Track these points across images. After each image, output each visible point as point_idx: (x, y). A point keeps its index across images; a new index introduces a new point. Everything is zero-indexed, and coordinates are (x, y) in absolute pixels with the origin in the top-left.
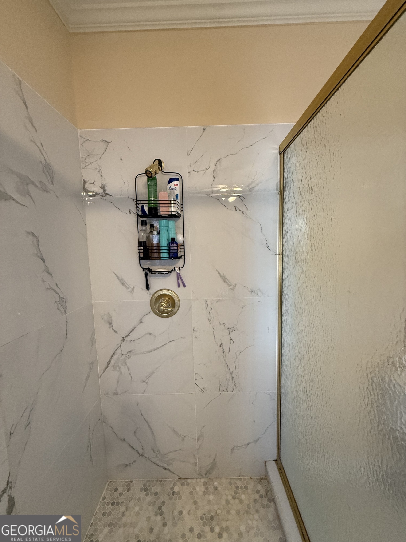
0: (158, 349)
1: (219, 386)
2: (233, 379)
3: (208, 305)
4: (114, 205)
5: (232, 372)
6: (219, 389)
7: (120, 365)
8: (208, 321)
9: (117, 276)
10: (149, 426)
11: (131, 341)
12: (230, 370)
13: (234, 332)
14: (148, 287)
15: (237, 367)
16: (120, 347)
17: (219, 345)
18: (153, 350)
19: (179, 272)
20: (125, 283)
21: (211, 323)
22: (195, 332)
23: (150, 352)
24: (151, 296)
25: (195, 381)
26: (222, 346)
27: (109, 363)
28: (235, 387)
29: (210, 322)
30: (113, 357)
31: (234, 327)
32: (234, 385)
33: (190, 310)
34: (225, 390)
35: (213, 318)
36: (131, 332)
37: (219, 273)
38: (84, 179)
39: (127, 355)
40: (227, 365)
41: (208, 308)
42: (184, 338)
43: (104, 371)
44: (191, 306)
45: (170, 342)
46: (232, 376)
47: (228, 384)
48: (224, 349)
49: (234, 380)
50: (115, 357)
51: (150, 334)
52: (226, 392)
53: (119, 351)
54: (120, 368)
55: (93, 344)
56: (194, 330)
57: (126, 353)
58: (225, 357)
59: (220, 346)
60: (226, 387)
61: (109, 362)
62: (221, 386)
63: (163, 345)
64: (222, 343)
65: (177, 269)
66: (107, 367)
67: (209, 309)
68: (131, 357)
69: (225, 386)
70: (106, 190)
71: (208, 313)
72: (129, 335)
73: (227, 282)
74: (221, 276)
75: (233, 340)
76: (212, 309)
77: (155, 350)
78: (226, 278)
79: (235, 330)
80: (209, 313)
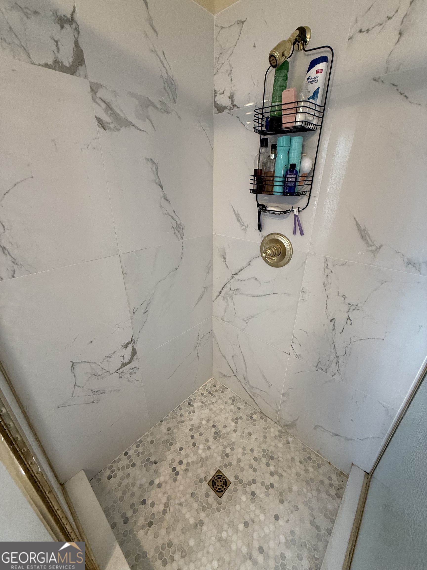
0: (261, 296)
1: (318, 362)
2: (338, 364)
4: (240, 120)
6: (317, 365)
7: (228, 298)
8: (323, 285)
9: (234, 211)
10: (243, 357)
11: (239, 280)
12: (336, 353)
13: (356, 311)
14: (260, 228)
15: (348, 353)
16: (229, 282)
17: (330, 318)
18: (256, 296)
19: (297, 214)
20: (240, 220)
22: (303, 293)
23: (253, 296)
25: (292, 344)
26: (333, 321)
27: (221, 293)
28: (337, 373)
29: (325, 288)
30: (223, 289)
31: (358, 305)
32: (338, 371)
33: (302, 265)
34: (324, 370)
35: (331, 284)
36: (240, 271)
37: (357, 224)
38: (216, 90)
39: (234, 292)
40: (334, 345)
41: (326, 269)
42: (289, 295)
43: (216, 298)
44: (305, 261)
45: (274, 294)
46: (337, 360)
47: (329, 366)
48: (335, 326)
50: (225, 290)
51: (256, 279)
52: (324, 372)
53: (228, 285)
54: (227, 300)
55: (208, 272)
56: (303, 290)
57: (233, 290)
58: (333, 335)
59: (331, 321)
60: (326, 367)
61: (220, 291)
63: (266, 295)
64: (334, 318)
65: (295, 210)
66: (219, 296)
67: (328, 271)
68: (237, 294)
70: (234, 100)
71: (325, 276)
72: (238, 273)
73: (366, 240)
74: (359, 229)
75: (351, 321)
76: (332, 272)
77: (258, 296)
78: (367, 234)
79: (358, 310)
80: (327, 276)
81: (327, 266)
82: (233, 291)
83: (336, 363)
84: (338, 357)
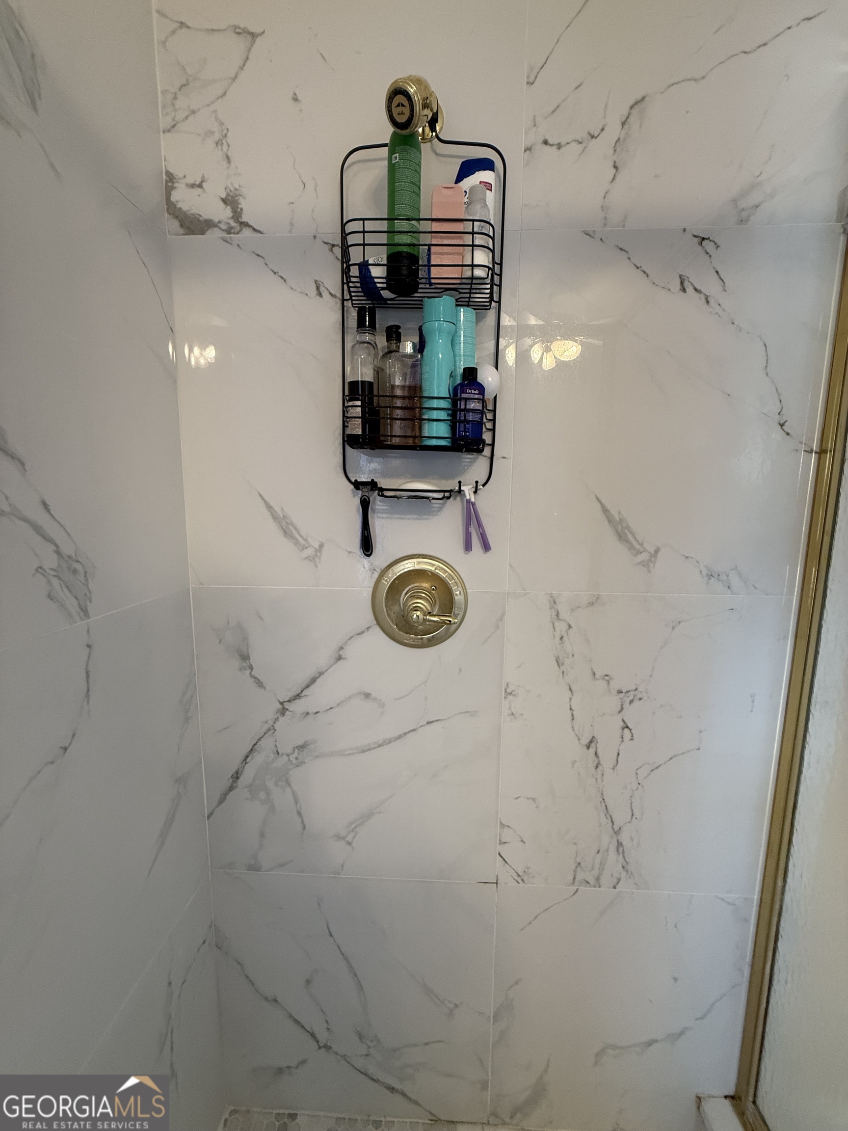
0: (390, 742)
1: (574, 868)
2: (621, 850)
3: (558, 613)
4: (266, 264)
5: (620, 829)
6: (574, 878)
7: (270, 784)
8: (556, 664)
9: (269, 507)
10: (350, 967)
11: (308, 713)
12: (613, 823)
13: (637, 703)
14: (367, 546)
15: (637, 814)
16: (273, 731)
17: (585, 741)
18: (373, 746)
19: (473, 500)
20: (294, 531)
21: (563, 672)
22: (510, 697)
23: (363, 751)
24: (376, 575)
25: (499, 848)
26: (593, 745)
27: (238, 778)
28: (624, 874)
29: (562, 668)
30: (248, 760)
31: (640, 689)
32: (623, 867)
33: (497, 627)
34: (592, 881)
35: (573, 655)
36: (308, 686)
37: (605, 510)
38: (171, 170)
39: (292, 758)
40: (604, 807)
41: (557, 624)
42: (472, 714)
43: (222, 800)
44: (503, 614)
45: (428, 723)
46: (618, 840)
47: (602, 864)
48: (600, 756)
49: (623, 852)
50: (257, 760)
51: (367, 696)
52: (594, 886)
53: (267, 744)
54: (268, 793)
55: (187, 719)
56: (508, 691)
57: (289, 751)
58: (599, 780)
59: (588, 747)
60: (595, 872)
61: (237, 773)
62: (578, 869)
63: (405, 734)
64: (593, 737)
65: (467, 490)
66: (231, 788)
67: (561, 627)
68: (303, 763)
69: (593, 869)
70: (242, 209)
71: (558, 639)
72: (303, 694)
73: (627, 541)
74: (610, 520)
75: (630, 730)
76: (570, 627)
77: (379, 746)
78: (628, 528)
79: (640, 699)
80: (562, 638)
81: (557, 616)
82: (288, 755)
83: (618, 851)
84: (617, 833)
